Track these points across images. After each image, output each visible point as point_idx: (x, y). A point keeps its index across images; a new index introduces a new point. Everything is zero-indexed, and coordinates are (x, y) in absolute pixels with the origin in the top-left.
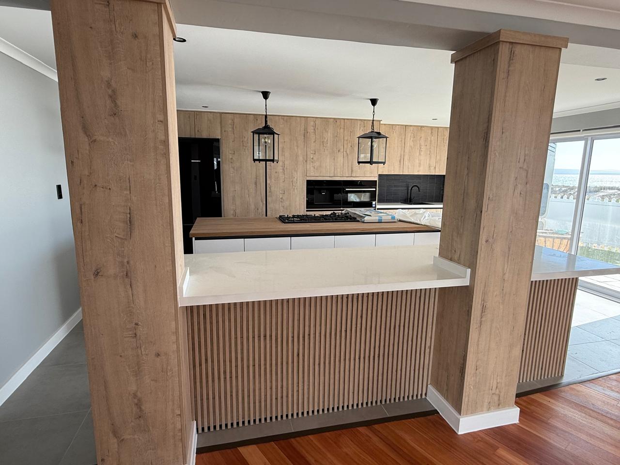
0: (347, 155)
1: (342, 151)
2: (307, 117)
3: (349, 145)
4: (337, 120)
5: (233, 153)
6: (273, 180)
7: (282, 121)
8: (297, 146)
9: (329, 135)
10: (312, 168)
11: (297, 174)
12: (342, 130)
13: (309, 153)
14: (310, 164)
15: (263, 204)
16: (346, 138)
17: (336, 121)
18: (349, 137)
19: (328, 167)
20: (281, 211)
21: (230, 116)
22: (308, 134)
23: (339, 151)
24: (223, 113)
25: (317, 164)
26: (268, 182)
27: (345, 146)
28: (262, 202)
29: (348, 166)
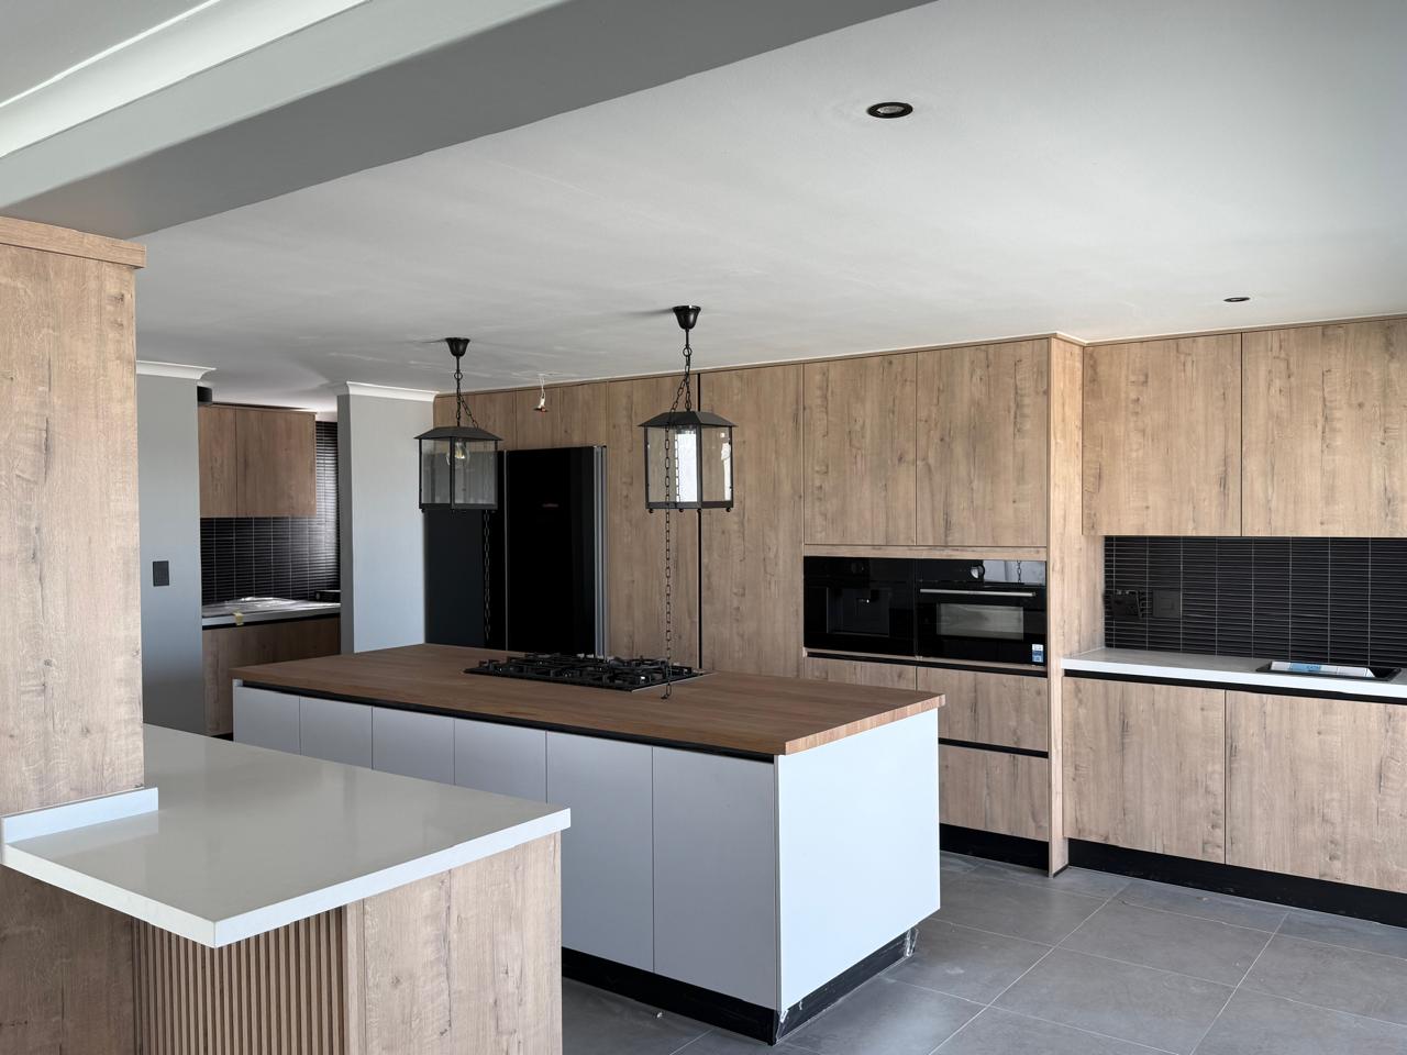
0: (930, 470)
1: (910, 457)
2: (804, 363)
3: (935, 434)
4: (893, 358)
5: (629, 480)
6: (715, 556)
7: (736, 383)
8: (776, 452)
9: (867, 413)
10: (819, 520)
11: (777, 539)
12: (909, 389)
13: (810, 469)
14: (813, 504)
15: (693, 622)
16: (923, 414)
17: (891, 363)
18: (934, 409)
19: (868, 515)
20: (737, 648)
21: (624, 387)
22: (807, 411)
23: (900, 459)
24: (611, 381)
25: (832, 506)
26: (704, 561)
27: (922, 442)
28: (690, 616)
29: (933, 510)
